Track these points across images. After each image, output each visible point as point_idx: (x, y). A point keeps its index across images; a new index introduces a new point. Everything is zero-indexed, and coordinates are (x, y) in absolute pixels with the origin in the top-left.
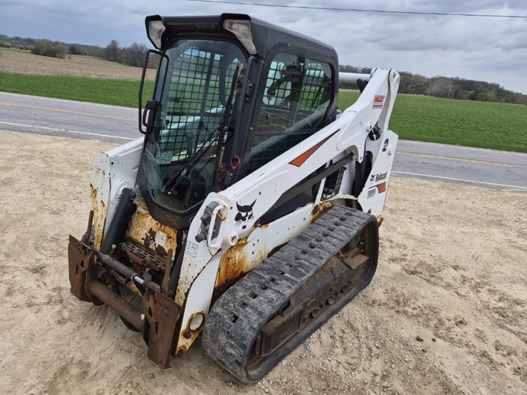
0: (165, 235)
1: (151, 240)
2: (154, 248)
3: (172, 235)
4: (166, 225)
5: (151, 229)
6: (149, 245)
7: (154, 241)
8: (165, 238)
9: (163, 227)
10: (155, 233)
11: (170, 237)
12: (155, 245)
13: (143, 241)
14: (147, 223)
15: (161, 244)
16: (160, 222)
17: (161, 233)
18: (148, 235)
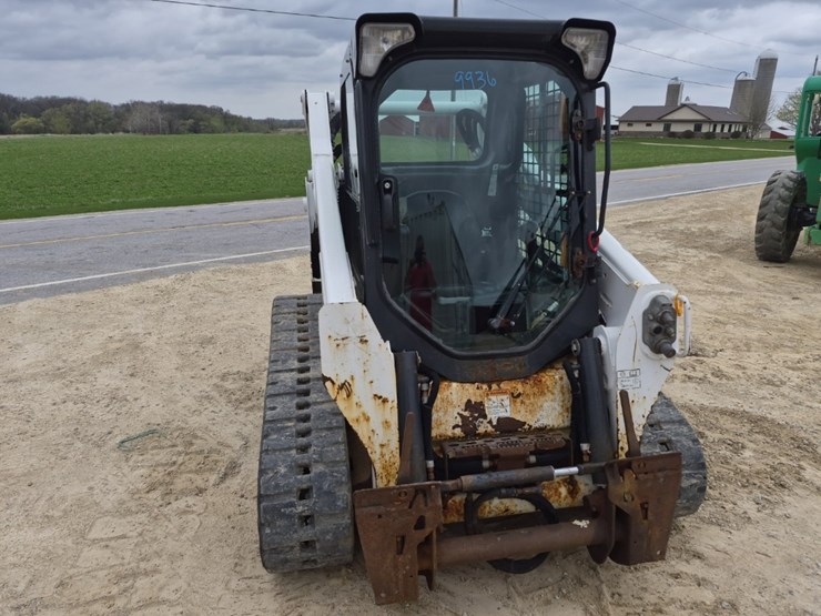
0: (504, 397)
1: (476, 419)
2: (490, 429)
3: (521, 390)
4: (499, 381)
5: (469, 401)
6: (475, 428)
7: (485, 417)
8: (507, 402)
9: (494, 386)
10: (481, 404)
11: (519, 395)
12: (490, 422)
13: (458, 431)
14: (454, 397)
15: (503, 414)
16: (483, 382)
17: (493, 398)
18: (466, 414)
